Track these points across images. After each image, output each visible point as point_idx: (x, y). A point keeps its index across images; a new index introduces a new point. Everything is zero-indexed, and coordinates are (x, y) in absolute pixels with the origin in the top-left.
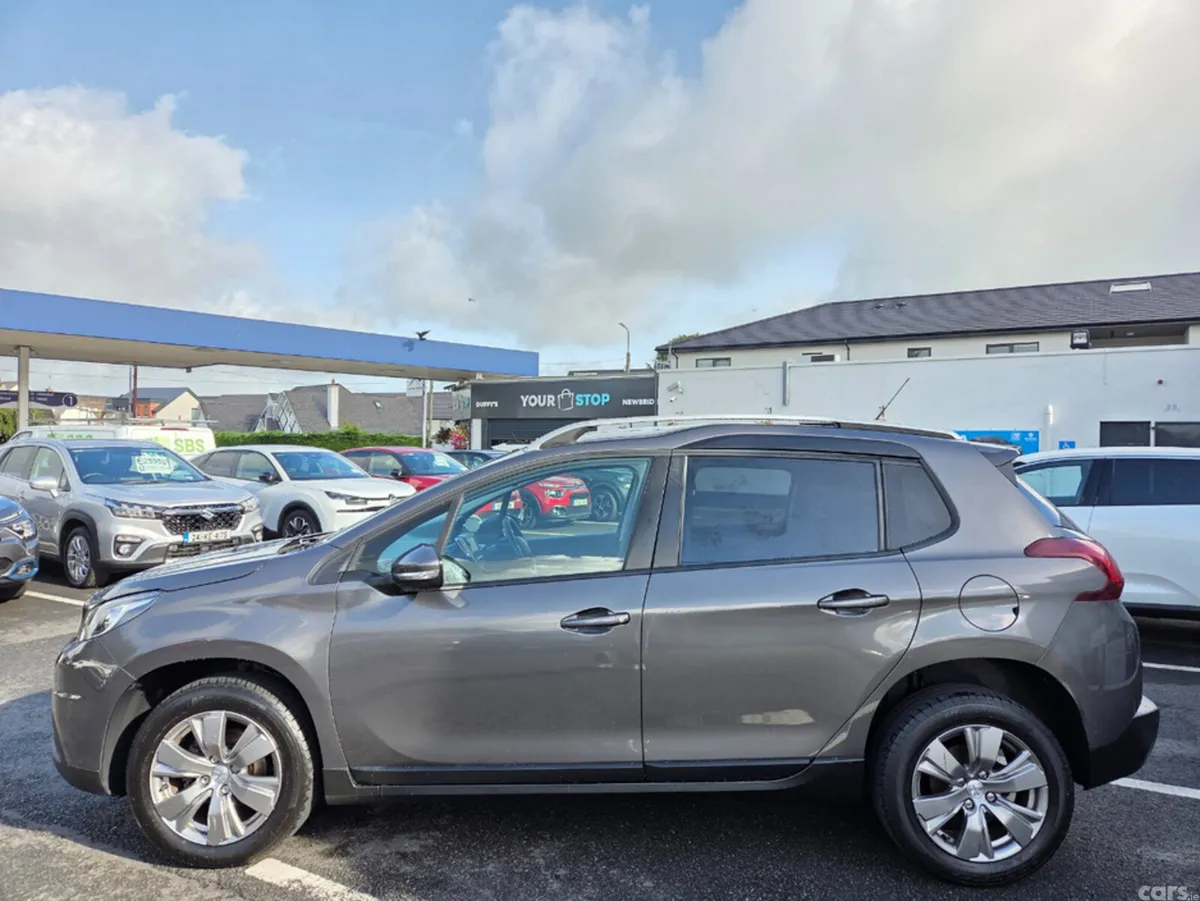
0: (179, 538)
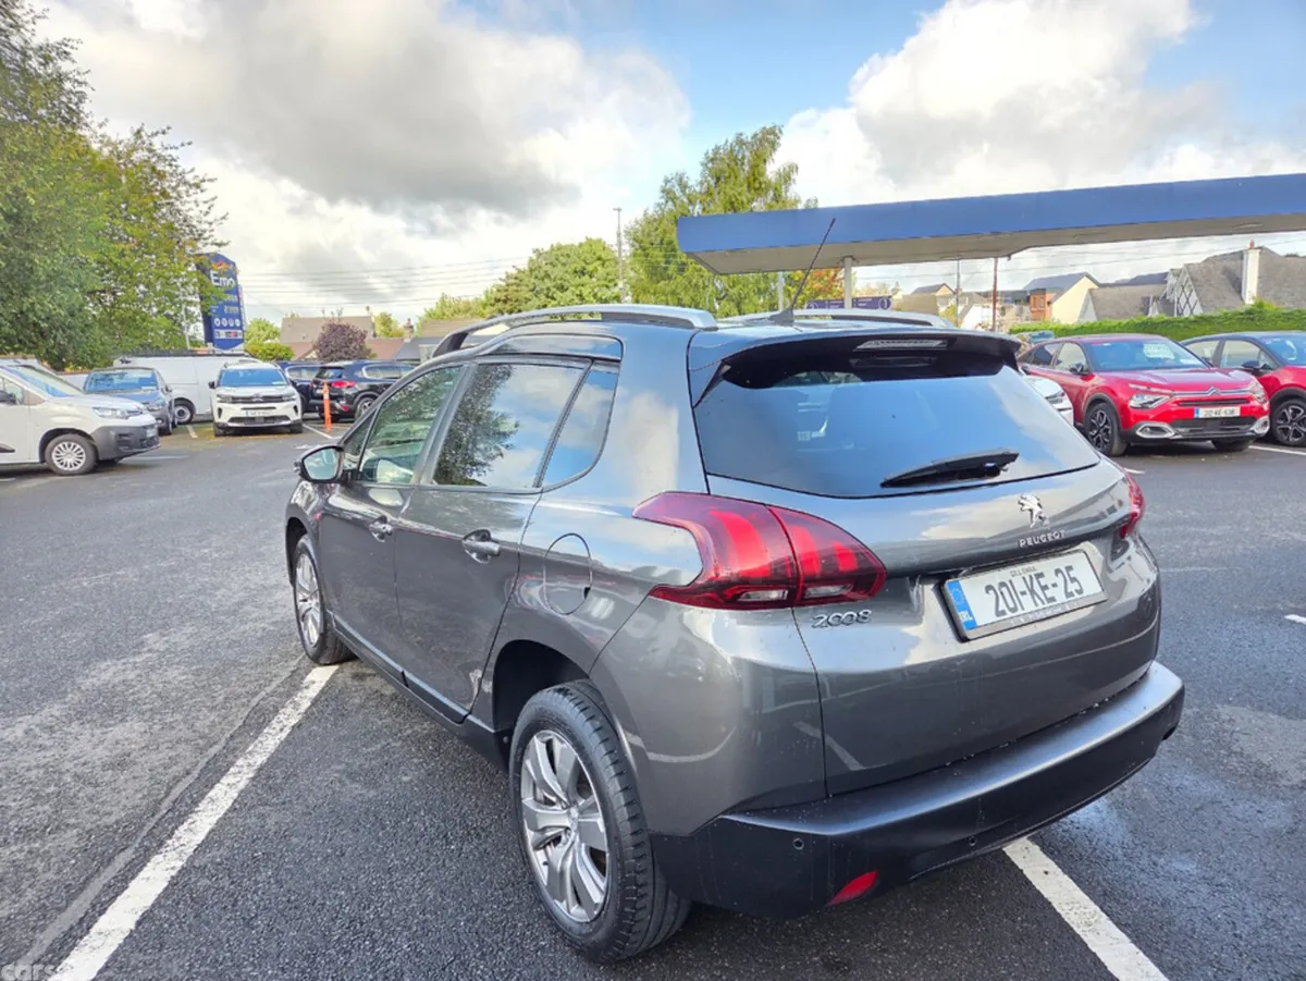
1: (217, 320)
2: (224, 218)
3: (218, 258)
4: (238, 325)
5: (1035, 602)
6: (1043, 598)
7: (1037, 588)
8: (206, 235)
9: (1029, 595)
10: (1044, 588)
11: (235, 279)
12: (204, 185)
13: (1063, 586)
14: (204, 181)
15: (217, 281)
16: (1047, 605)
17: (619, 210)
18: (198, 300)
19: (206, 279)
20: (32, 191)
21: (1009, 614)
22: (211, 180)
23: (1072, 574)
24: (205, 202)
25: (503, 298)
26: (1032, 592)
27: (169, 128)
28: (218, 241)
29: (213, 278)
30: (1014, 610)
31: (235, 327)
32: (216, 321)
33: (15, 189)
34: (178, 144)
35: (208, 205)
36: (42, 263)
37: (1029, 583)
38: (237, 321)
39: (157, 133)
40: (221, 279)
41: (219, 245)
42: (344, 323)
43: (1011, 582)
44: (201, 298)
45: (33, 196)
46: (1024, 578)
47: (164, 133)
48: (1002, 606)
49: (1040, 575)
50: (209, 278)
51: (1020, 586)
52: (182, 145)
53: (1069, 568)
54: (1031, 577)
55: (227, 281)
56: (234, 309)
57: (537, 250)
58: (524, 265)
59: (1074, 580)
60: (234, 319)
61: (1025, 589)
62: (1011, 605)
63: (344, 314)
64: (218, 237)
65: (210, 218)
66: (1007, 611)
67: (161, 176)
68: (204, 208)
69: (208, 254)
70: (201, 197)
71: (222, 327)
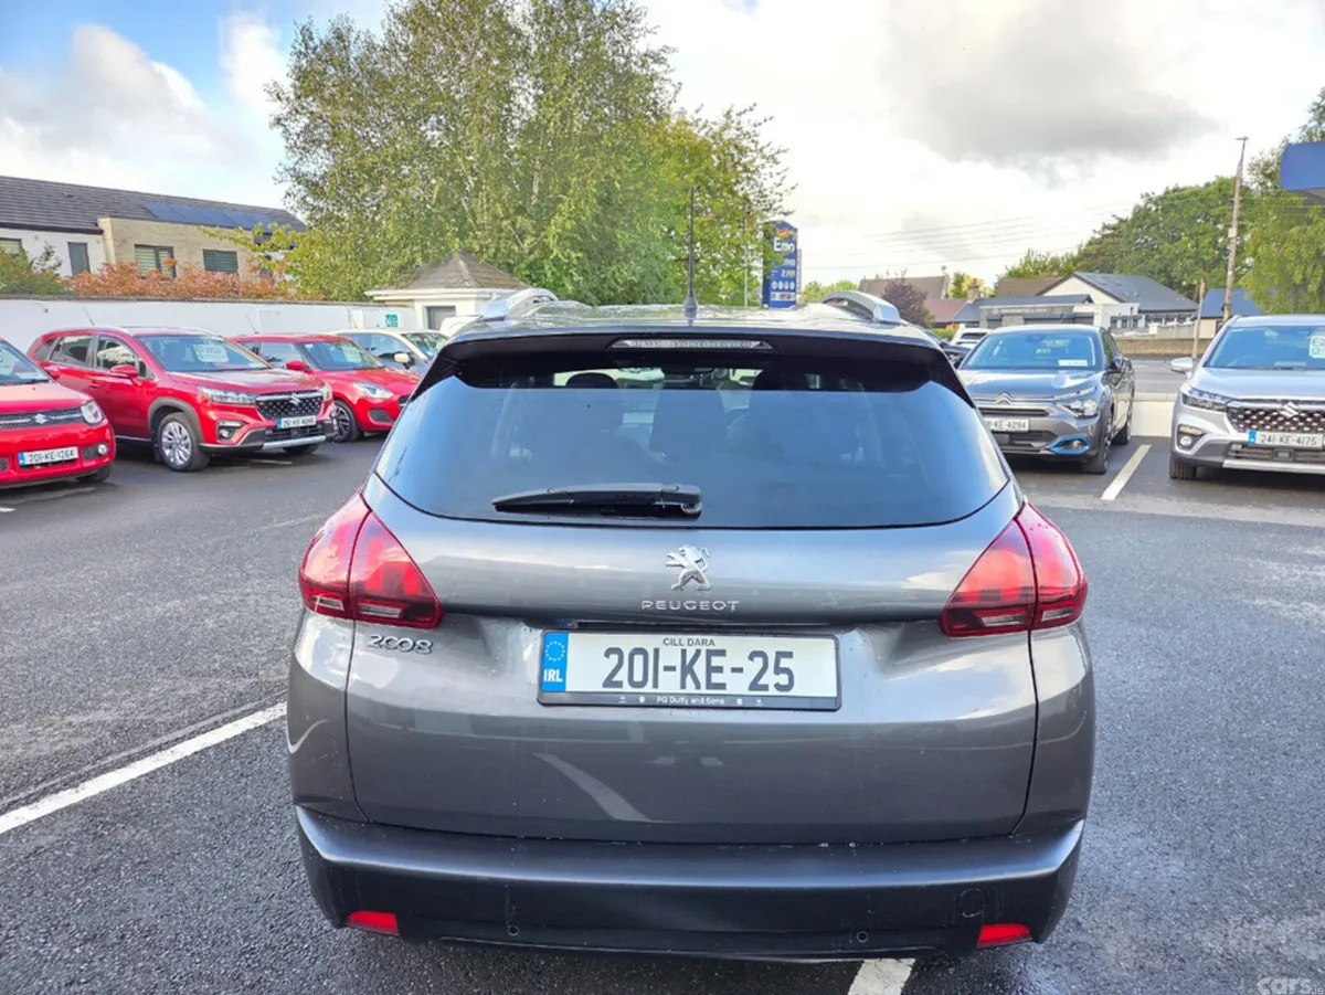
0: (1245, 437)
1: (774, 283)
2: (793, 188)
3: (784, 225)
4: (792, 288)
5: (683, 682)
6: (702, 681)
7: (700, 667)
8: (775, 206)
9: (678, 674)
10: (714, 669)
11: (795, 243)
12: (779, 157)
13: (754, 674)
14: (778, 152)
15: (779, 247)
16: (703, 692)
17: (1245, 139)
18: (761, 265)
19: (769, 245)
20: (618, 177)
21: (627, 688)
22: (785, 151)
23: (785, 663)
24: (779, 174)
25: (1094, 252)
26: (688, 670)
27: (755, 105)
28: (786, 211)
29: (776, 244)
30: (638, 684)
31: (789, 290)
32: (774, 285)
33: (607, 177)
34: (761, 120)
35: (781, 176)
36: (623, 237)
37: (689, 658)
38: (792, 284)
39: (745, 111)
40: (783, 244)
41: (785, 214)
42: (906, 284)
43: (656, 651)
44: (765, 263)
45: (619, 182)
46: (684, 652)
47: (751, 110)
48: (621, 677)
49: (717, 653)
50: (772, 244)
51: (671, 659)
52: (765, 120)
53: (784, 654)
54: (698, 652)
55: (788, 247)
56: (791, 273)
57: (1147, 195)
58: (1127, 214)
59: (782, 671)
60: (790, 282)
61: (677, 664)
62: (638, 678)
63: (908, 275)
64: (786, 205)
65: (780, 190)
66: (626, 683)
67: (742, 151)
68: (777, 179)
69: (774, 222)
70: (777, 168)
71: (777, 290)
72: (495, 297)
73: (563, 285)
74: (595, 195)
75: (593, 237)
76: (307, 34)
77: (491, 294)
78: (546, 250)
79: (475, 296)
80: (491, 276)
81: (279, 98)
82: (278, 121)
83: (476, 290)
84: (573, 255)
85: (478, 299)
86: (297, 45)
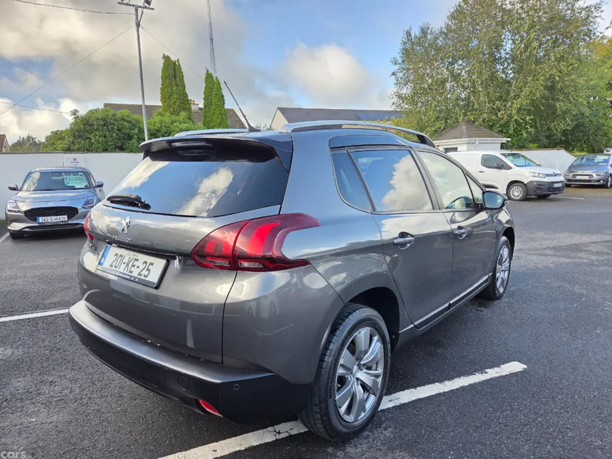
5: (125, 269)
6: (129, 269)
7: (130, 265)
9: (125, 265)
10: (133, 266)
13: (141, 270)
16: (128, 273)
21: (113, 268)
23: (151, 267)
26: (128, 265)
30: (116, 267)
36: (561, 106)
37: (130, 260)
43: (125, 256)
46: (130, 258)
48: (114, 264)
49: (137, 260)
51: (126, 260)
53: (152, 264)
54: (133, 258)
59: (148, 270)
61: (126, 262)
62: (117, 265)
72: (477, 142)
73: (522, 134)
74: (542, 85)
75: (542, 107)
76: (408, 34)
77: (475, 140)
78: (510, 116)
79: (466, 142)
80: (479, 132)
81: (396, 63)
82: (394, 74)
83: (467, 139)
84: (528, 118)
85: (468, 143)
86: (404, 39)
